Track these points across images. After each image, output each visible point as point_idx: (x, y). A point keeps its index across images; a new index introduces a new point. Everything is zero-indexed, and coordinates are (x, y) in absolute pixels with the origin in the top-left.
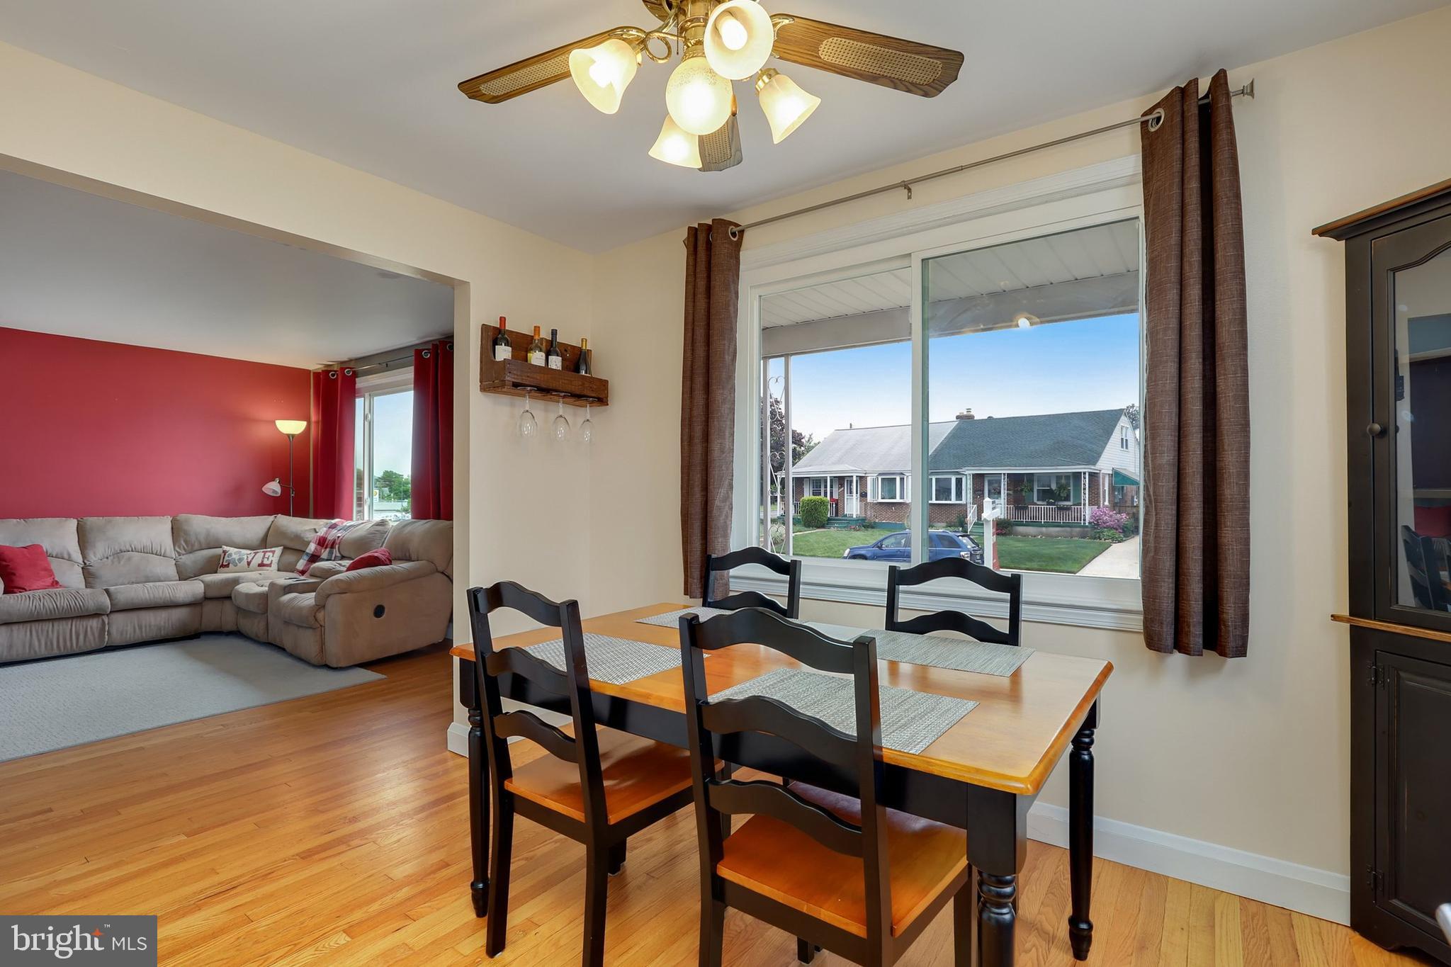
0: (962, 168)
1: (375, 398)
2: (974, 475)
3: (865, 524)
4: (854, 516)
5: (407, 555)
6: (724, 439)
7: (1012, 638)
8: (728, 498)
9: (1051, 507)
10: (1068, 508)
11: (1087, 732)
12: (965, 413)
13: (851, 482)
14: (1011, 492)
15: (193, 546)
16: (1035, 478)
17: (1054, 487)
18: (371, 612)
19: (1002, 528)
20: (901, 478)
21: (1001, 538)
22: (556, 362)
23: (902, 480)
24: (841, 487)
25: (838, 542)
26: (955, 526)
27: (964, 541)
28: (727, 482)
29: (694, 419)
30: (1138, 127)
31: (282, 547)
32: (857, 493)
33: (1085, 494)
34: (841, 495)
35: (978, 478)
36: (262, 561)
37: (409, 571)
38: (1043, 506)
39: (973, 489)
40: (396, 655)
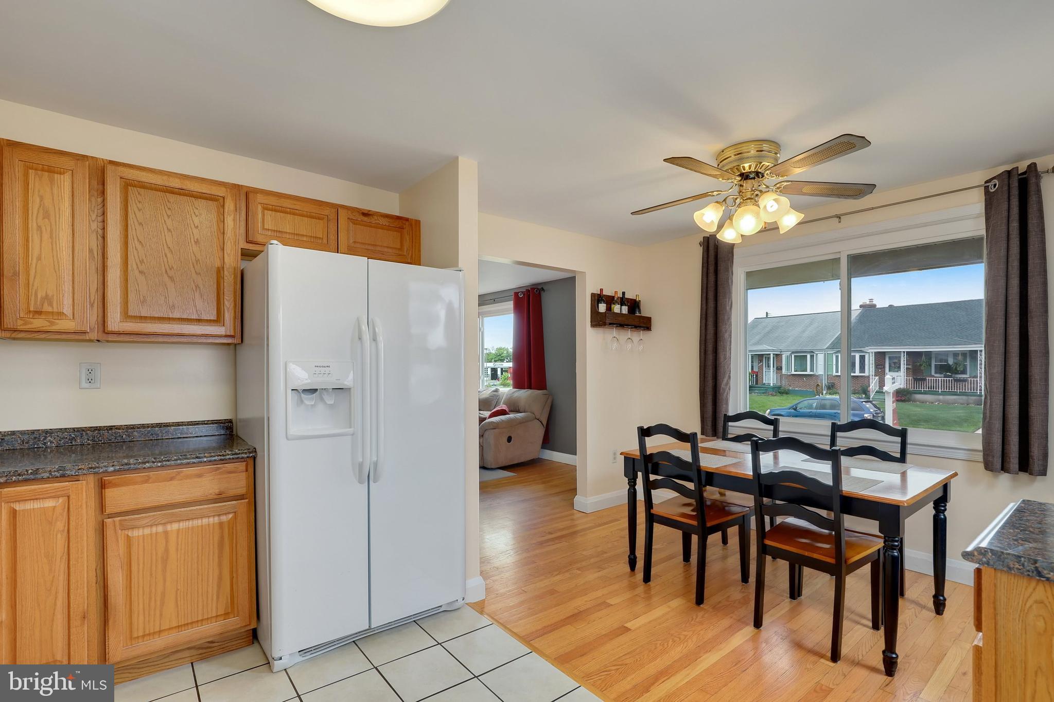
0: (873, 209)
1: (485, 318)
2: (875, 353)
3: (780, 391)
4: (771, 385)
5: (517, 409)
6: (726, 352)
7: (902, 459)
8: (728, 383)
9: (948, 379)
10: (965, 380)
11: (943, 505)
12: (868, 303)
13: (769, 358)
14: (910, 367)
16: (933, 356)
17: (951, 361)
18: (505, 439)
19: (901, 396)
20: (811, 356)
21: (900, 403)
22: (625, 310)
23: (812, 357)
24: (761, 362)
25: (759, 404)
26: (858, 393)
27: (868, 406)
28: (727, 376)
29: (708, 341)
30: (982, 190)
32: (774, 367)
33: (981, 368)
34: (761, 368)
35: (880, 357)
37: (523, 418)
38: (940, 378)
39: (875, 364)
40: (517, 464)
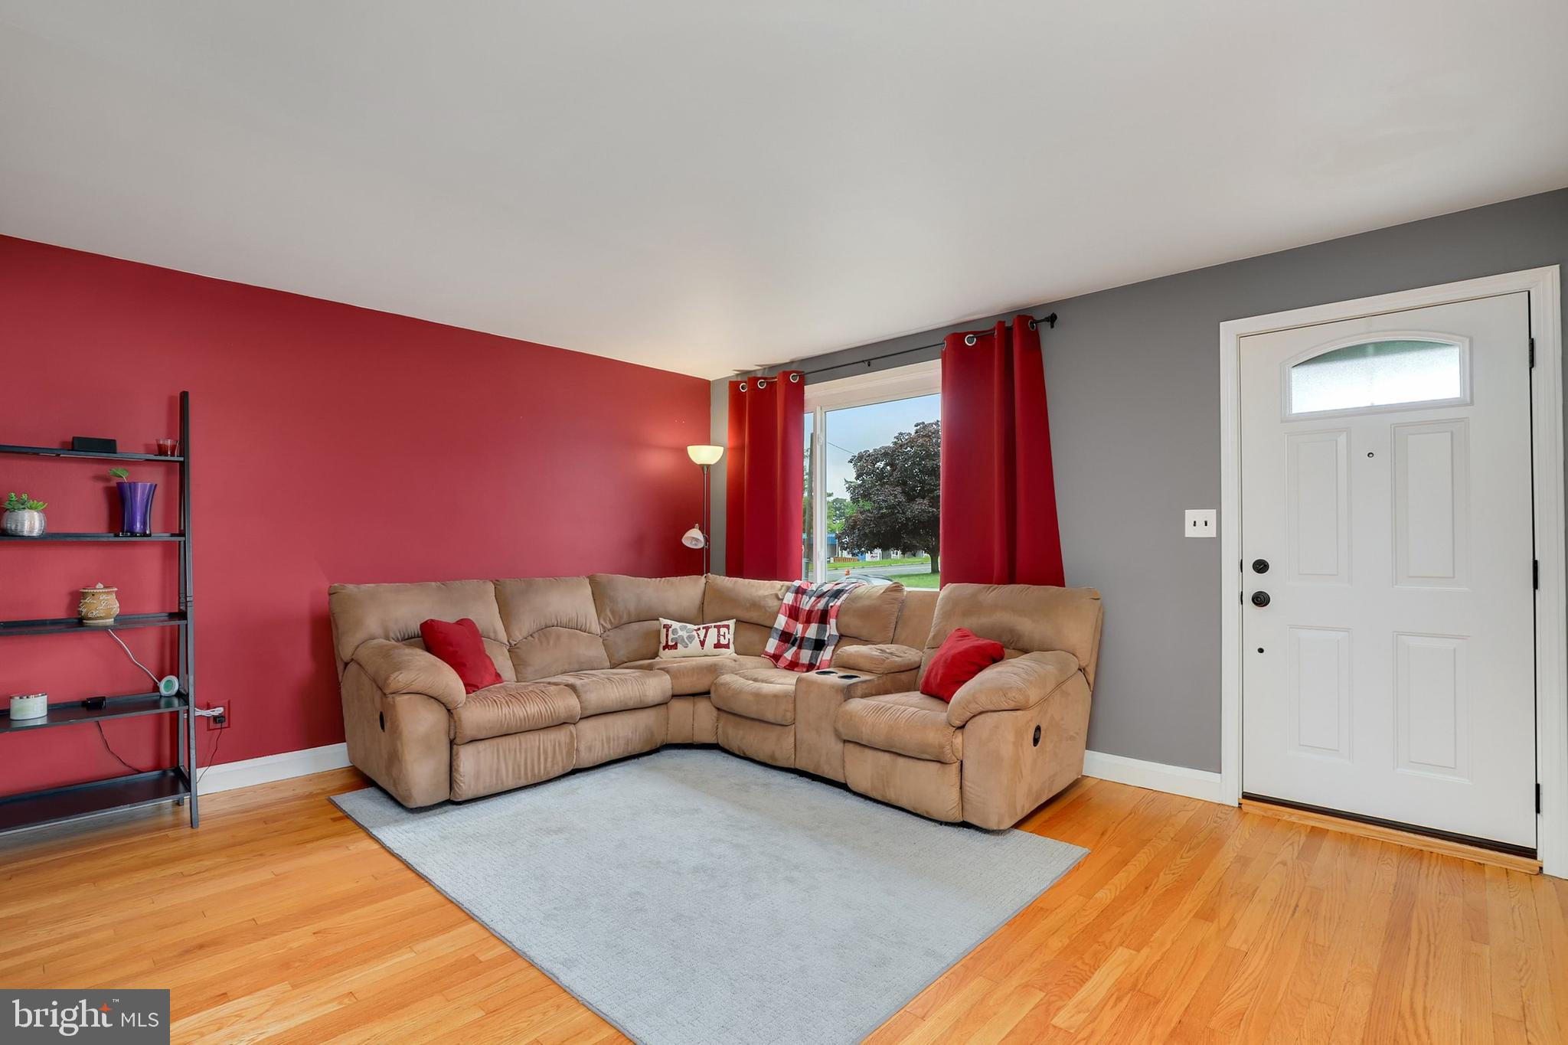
15: (621, 617)
31: (735, 620)
36: (719, 641)
